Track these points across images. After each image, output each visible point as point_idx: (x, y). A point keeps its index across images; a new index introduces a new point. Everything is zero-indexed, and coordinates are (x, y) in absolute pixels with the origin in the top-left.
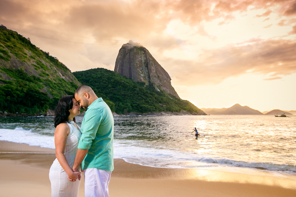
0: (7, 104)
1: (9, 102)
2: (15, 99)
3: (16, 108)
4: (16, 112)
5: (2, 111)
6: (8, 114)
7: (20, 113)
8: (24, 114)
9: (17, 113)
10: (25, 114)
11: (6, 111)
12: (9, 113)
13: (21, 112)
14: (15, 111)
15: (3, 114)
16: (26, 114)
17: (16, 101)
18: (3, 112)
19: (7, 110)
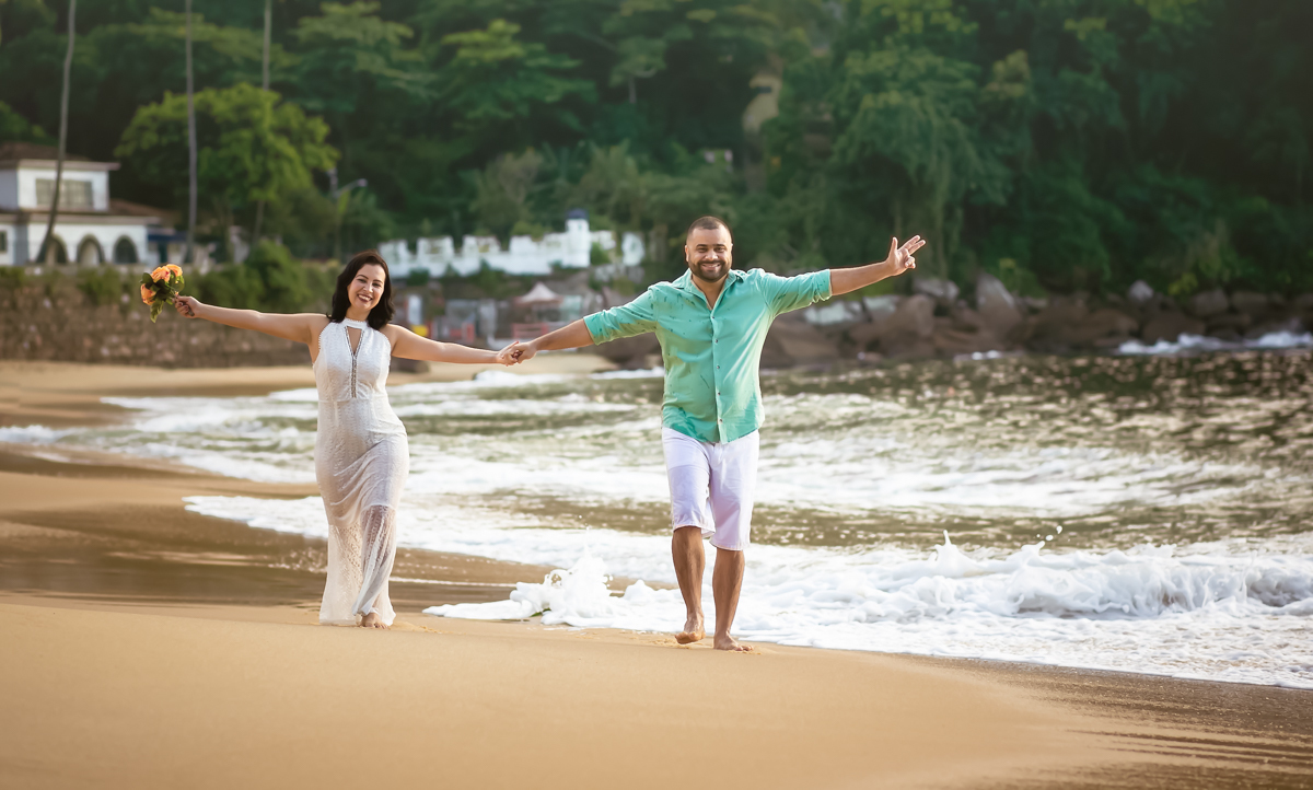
0: (1001, 171)
1: (1024, 143)
2: (1094, 82)
3: (1118, 216)
4: (1129, 276)
5: (954, 277)
6: (1034, 311)
7: (1174, 289)
8: (1232, 310)
9: (1141, 290)
10: (1240, 298)
11: (996, 274)
12: (1041, 303)
13: (1188, 279)
14: (1108, 275)
15: (968, 316)
16: (1260, 298)
17: (1115, 118)
18: (969, 292)
19: (1007, 263)
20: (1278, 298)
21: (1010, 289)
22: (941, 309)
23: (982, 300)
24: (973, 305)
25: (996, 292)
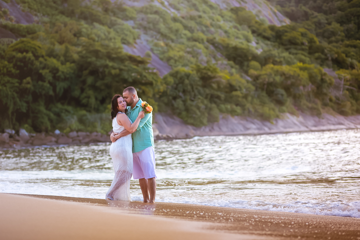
0: (25, 105)
1: (30, 98)
2: (46, 84)
3: (52, 115)
4: (54, 128)
5: (14, 129)
7: (65, 131)
8: (78, 136)
9: (57, 132)
10: (80, 133)
11: (24, 128)
13: (68, 129)
14: (49, 128)
15: (17, 138)
16: (84, 134)
17: (51, 93)
18: (17, 132)
19: (26, 126)
20: (88, 133)
21: (27, 131)
22: (11, 136)
23: (20, 134)
24: (18, 135)
25: (24, 132)
